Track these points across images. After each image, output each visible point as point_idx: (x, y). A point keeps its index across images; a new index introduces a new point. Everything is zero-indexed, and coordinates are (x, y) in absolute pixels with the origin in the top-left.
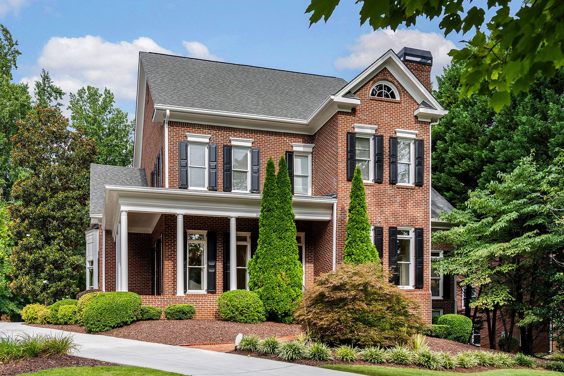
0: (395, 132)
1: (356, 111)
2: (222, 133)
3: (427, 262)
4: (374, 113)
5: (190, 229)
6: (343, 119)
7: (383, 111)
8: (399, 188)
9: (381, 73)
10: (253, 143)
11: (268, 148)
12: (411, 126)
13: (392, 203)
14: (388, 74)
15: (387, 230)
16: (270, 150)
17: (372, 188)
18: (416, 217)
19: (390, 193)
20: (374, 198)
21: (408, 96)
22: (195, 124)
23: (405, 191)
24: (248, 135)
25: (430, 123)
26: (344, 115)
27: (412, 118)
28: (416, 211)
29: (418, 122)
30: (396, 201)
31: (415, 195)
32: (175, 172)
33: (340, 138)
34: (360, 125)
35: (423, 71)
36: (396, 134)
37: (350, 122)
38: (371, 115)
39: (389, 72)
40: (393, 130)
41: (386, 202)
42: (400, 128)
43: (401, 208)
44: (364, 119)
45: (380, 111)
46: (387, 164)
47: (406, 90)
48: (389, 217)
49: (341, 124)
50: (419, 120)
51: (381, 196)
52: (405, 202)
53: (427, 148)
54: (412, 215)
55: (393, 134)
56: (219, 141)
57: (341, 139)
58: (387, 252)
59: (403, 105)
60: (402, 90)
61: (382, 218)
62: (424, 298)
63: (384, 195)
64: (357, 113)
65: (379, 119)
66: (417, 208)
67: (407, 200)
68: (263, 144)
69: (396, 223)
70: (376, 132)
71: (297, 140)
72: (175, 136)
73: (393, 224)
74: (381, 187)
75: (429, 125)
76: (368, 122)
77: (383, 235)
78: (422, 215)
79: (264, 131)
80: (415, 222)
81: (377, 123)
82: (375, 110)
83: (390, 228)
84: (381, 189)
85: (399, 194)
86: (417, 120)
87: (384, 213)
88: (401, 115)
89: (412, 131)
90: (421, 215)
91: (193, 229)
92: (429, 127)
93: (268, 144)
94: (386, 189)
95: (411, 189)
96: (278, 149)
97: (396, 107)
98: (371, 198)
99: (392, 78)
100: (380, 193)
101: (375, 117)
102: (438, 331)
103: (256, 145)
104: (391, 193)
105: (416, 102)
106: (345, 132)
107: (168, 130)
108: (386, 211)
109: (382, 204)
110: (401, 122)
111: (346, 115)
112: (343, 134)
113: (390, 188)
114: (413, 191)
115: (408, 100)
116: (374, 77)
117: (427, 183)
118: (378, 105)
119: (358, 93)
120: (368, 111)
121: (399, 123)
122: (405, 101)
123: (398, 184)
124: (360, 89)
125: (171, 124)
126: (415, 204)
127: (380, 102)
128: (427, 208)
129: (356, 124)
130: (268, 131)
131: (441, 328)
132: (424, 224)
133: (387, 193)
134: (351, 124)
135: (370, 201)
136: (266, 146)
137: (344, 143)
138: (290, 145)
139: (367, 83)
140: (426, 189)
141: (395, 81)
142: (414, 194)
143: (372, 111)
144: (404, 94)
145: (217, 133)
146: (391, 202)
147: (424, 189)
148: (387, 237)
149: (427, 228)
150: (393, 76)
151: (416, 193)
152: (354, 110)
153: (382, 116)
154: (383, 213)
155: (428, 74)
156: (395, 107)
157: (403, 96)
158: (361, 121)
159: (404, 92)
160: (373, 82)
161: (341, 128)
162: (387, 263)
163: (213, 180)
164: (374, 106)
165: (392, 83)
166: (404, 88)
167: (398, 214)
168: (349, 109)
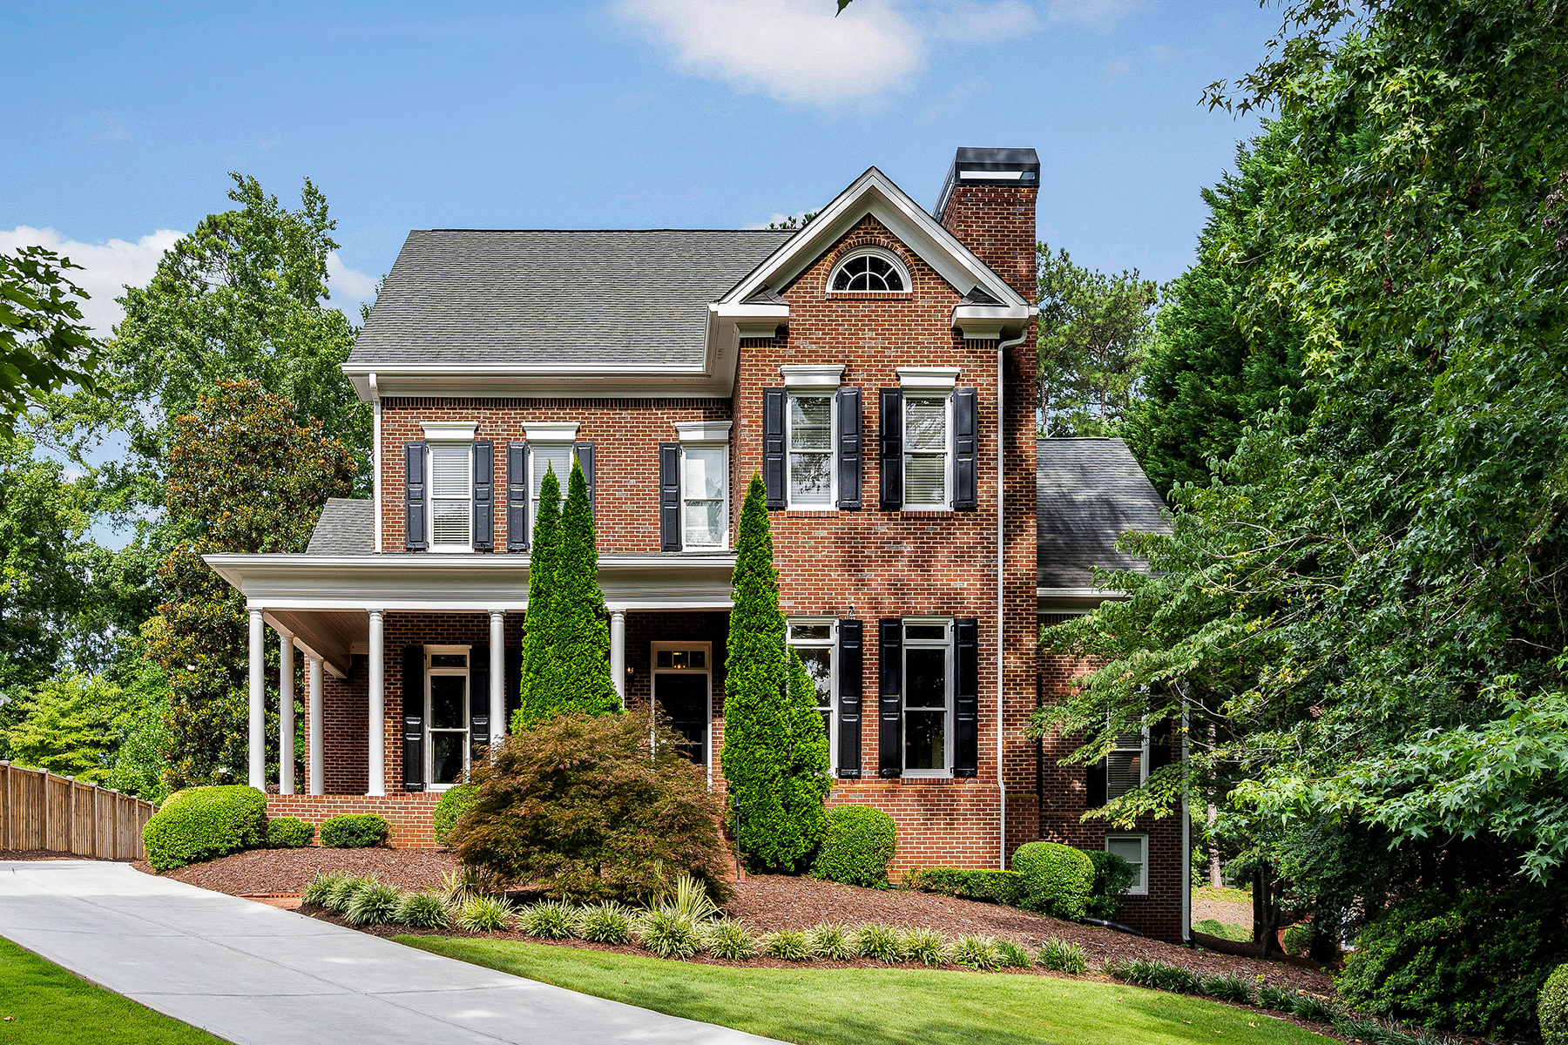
0: (897, 375)
1: (788, 334)
2: (506, 414)
3: (989, 706)
4: (839, 334)
5: (432, 643)
6: (754, 356)
7: (862, 325)
8: (908, 519)
9: (858, 229)
10: (578, 431)
11: (617, 440)
12: (943, 357)
13: (889, 558)
14: (876, 229)
15: (875, 627)
16: (623, 444)
17: (832, 524)
18: (956, 589)
19: (881, 534)
20: (839, 547)
21: (934, 279)
22: (442, 399)
23: (925, 524)
24: (568, 414)
25: (998, 342)
26: (756, 346)
27: (945, 334)
28: (958, 576)
29: (963, 343)
30: (899, 552)
31: (954, 534)
32: (397, 514)
33: (747, 405)
34: (800, 367)
35: (1013, 204)
36: (899, 380)
37: (773, 361)
38: (830, 339)
39: (879, 223)
40: (890, 371)
41: (871, 557)
42: (912, 363)
43: (913, 571)
44: (810, 352)
45: (854, 325)
46: (873, 459)
47: (926, 265)
48: (879, 594)
49: (747, 370)
50: (966, 336)
51: (858, 543)
52: (926, 552)
53: (989, 408)
54: (945, 585)
55: (892, 380)
56: (498, 434)
57: (747, 408)
58: (874, 683)
59: (919, 303)
60: (916, 265)
61: (859, 599)
62: (980, 801)
63: (865, 538)
64: (792, 338)
65: (851, 347)
66: (959, 566)
67: (931, 547)
68: (604, 431)
69: (900, 608)
70: (842, 379)
71: (690, 413)
72: (397, 430)
73: (893, 612)
74: (857, 519)
75: (996, 348)
76: (820, 356)
77: (862, 641)
78: (976, 585)
79: (607, 399)
80: (955, 603)
81: (847, 356)
82: (840, 325)
83: (881, 622)
84: (858, 524)
85: (908, 534)
86: (962, 339)
87: (866, 585)
88: (912, 330)
89: (947, 369)
90: (971, 585)
91: (438, 643)
92: (996, 353)
93: (618, 431)
94: (873, 524)
95: (942, 519)
96: (641, 440)
97: (901, 311)
98: (831, 547)
99: (888, 238)
100: (855, 533)
101: (840, 343)
102: (987, 885)
103: (587, 435)
104: (885, 533)
105: (957, 292)
106: (760, 389)
107: (382, 418)
108: (872, 580)
109: (860, 561)
110: (914, 348)
111: (761, 346)
112: (753, 393)
113: (883, 520)
114: (949, 524)
115: (933, 288)
116: (839, 241)
117: (989, 501)
118: (850, 311)
119: (795, 286)
120: (820, 329)
121: (907, 352)
122: (926, 293)
123: (908, 508)
124: (798, 278)
125: (387, 403)
126: (955, 557)
127: (853, 303)
128: (989, 566)
129: (785, 367)
130: (616, 399)
131: (996, 879)
132: (980, 608)
133: (875, 533)
134: (776, 366)
135: (827, 556)
136: (612, 435)
137: (757, 417)
138: (672, 427)
139: (818, 260)
140: (987, 515)
141: (897, 245)
142: (952, 531)
143: (832, 330)
144: (922, 274)
145: (494, 414)
146: (884, 557)
147: (980, 515)
148: (873, 645)
149: (989, 617)
150: (891, 233)
151: (958, 529)
152: (781, 332)
153: (860, 339)
154: (862, 585)
155: (1030, 210)
156: (896, 311)
157: (918, 281)
158: (802, 356)
159: (924, 270)
160: (836, 255)
161: (747, 380)
162: (875, 711)
163: (483, 527)
164: (837, 316)
165: (890, 250)
166: (921, 260)
167: (905, 585)
168: (768, 330)
